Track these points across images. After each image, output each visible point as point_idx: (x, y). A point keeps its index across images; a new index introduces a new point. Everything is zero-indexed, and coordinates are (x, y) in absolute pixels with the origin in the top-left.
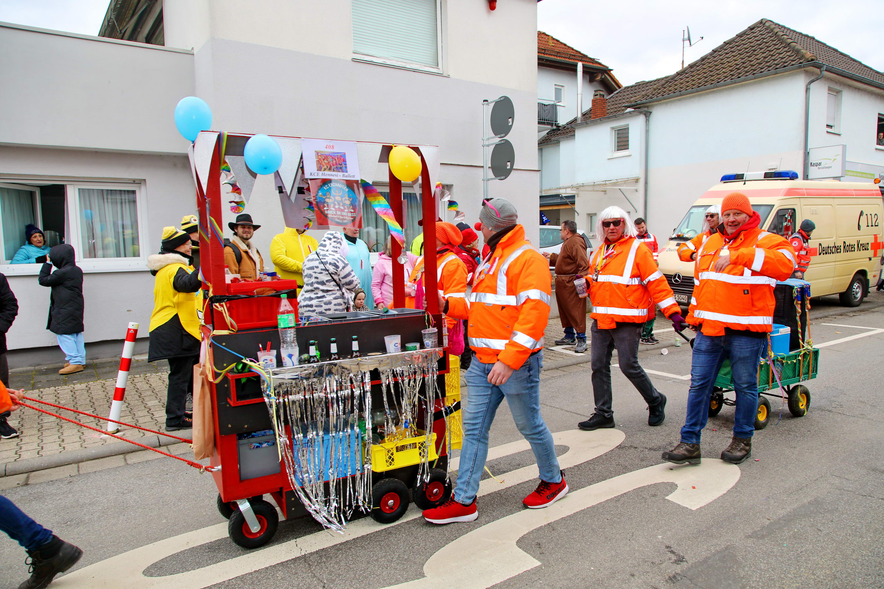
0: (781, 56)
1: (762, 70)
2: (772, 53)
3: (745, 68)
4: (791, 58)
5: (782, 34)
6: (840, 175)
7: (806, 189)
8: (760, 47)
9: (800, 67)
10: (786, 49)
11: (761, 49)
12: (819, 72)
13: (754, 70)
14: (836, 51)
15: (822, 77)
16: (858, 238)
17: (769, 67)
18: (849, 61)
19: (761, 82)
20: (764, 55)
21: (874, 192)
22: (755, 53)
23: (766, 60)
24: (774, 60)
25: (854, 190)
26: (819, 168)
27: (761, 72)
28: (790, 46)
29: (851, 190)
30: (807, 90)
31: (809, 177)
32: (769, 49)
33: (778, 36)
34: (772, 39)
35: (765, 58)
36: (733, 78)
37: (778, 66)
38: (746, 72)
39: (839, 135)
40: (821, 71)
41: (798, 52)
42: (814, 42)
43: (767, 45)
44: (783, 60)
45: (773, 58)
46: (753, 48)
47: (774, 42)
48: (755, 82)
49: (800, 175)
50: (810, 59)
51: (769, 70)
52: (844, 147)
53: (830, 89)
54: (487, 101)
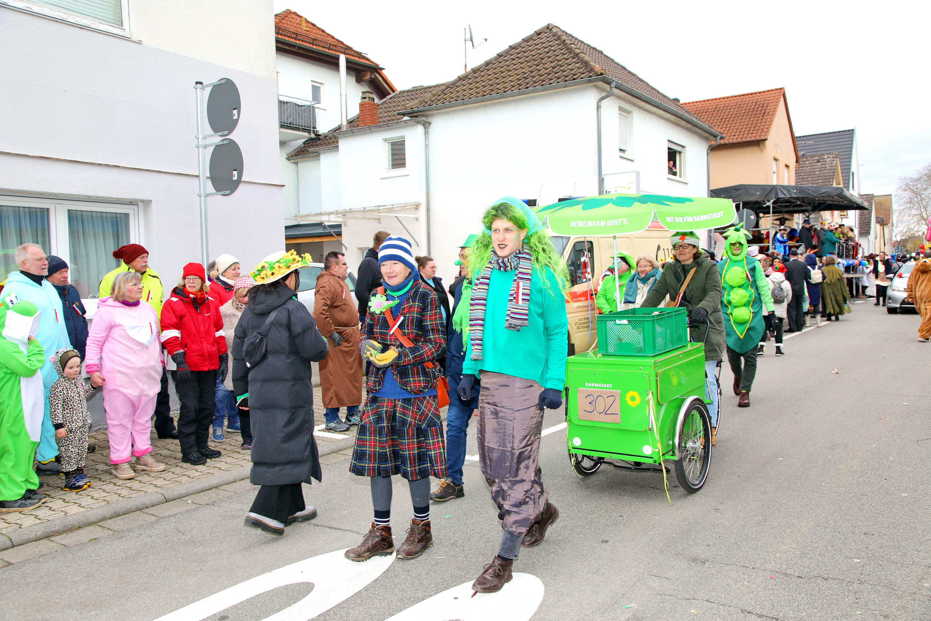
0: (570, 67)
1: (551, 82)
2: (560, 63)
3: (533, 77)
4: (581, 70)
5: (570, 42)
8: (548, 55)
9: (590, 81)
10: (575, 60)
11: (549, 57)
12: (609, 89)
13: (543, 81)
14: (625, 69)
15: (612, 94)
17: (558, 78)
18: (637, 80)
19: (550, 95)
20: (553, 65)
22: (543, 61)
23: (555, 70)
24: (563, 71)
27: (550, 84)
28: (579, 57)
30: (598, 107)
32: (558, 58)
33: (566, 44)
34: (560, 47)
35: (554, 68)
36: (521, 87)
37: (567, 79)
38: (535, 83)
39: (632, 160)
40: (611, 88)
41: (586, 64)
42: (603, 57)
43: (555, 53)
44: (573, 72)
45: (562, 68)
46: (541, 56)
47: (562, 51)
48: (544, 94)
50: (599, 73)
51: (558, 82)
52: (638, 174)
53: (621, 109)
54: (201, 83)
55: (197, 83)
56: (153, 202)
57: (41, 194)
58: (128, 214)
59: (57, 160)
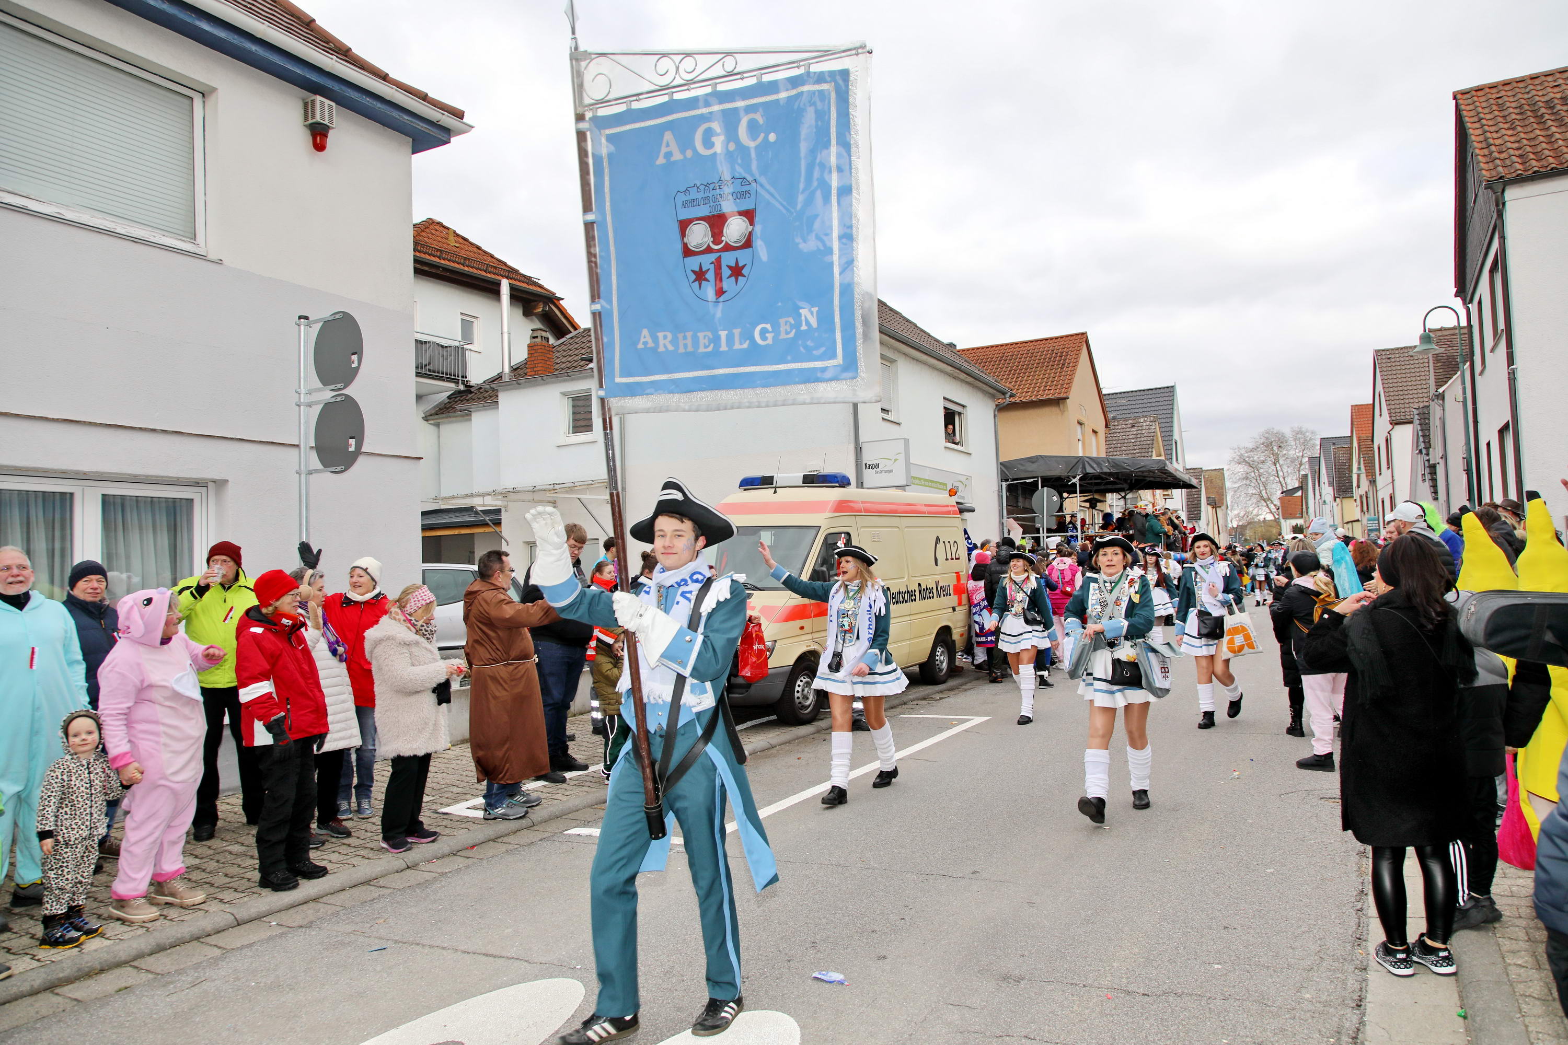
6: (904, 483)
7: (862, 502)
16: (937, 578)
21: (950, 509)
25: (926, 505)
26: (877, 472)
29: (921, 505)
31: (865, 485)
39: (899, 424)
49: (853, 481)
52: (906, 441)
53: (883, 357)
54: (306, 318)
55: (300, 318)
56: (230, 484)
57: (63, 472)
58: (190, 501)
59: (90, 424)
